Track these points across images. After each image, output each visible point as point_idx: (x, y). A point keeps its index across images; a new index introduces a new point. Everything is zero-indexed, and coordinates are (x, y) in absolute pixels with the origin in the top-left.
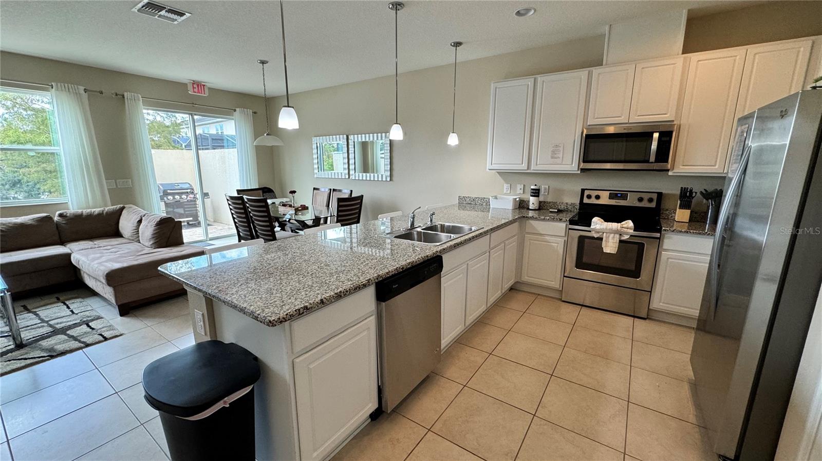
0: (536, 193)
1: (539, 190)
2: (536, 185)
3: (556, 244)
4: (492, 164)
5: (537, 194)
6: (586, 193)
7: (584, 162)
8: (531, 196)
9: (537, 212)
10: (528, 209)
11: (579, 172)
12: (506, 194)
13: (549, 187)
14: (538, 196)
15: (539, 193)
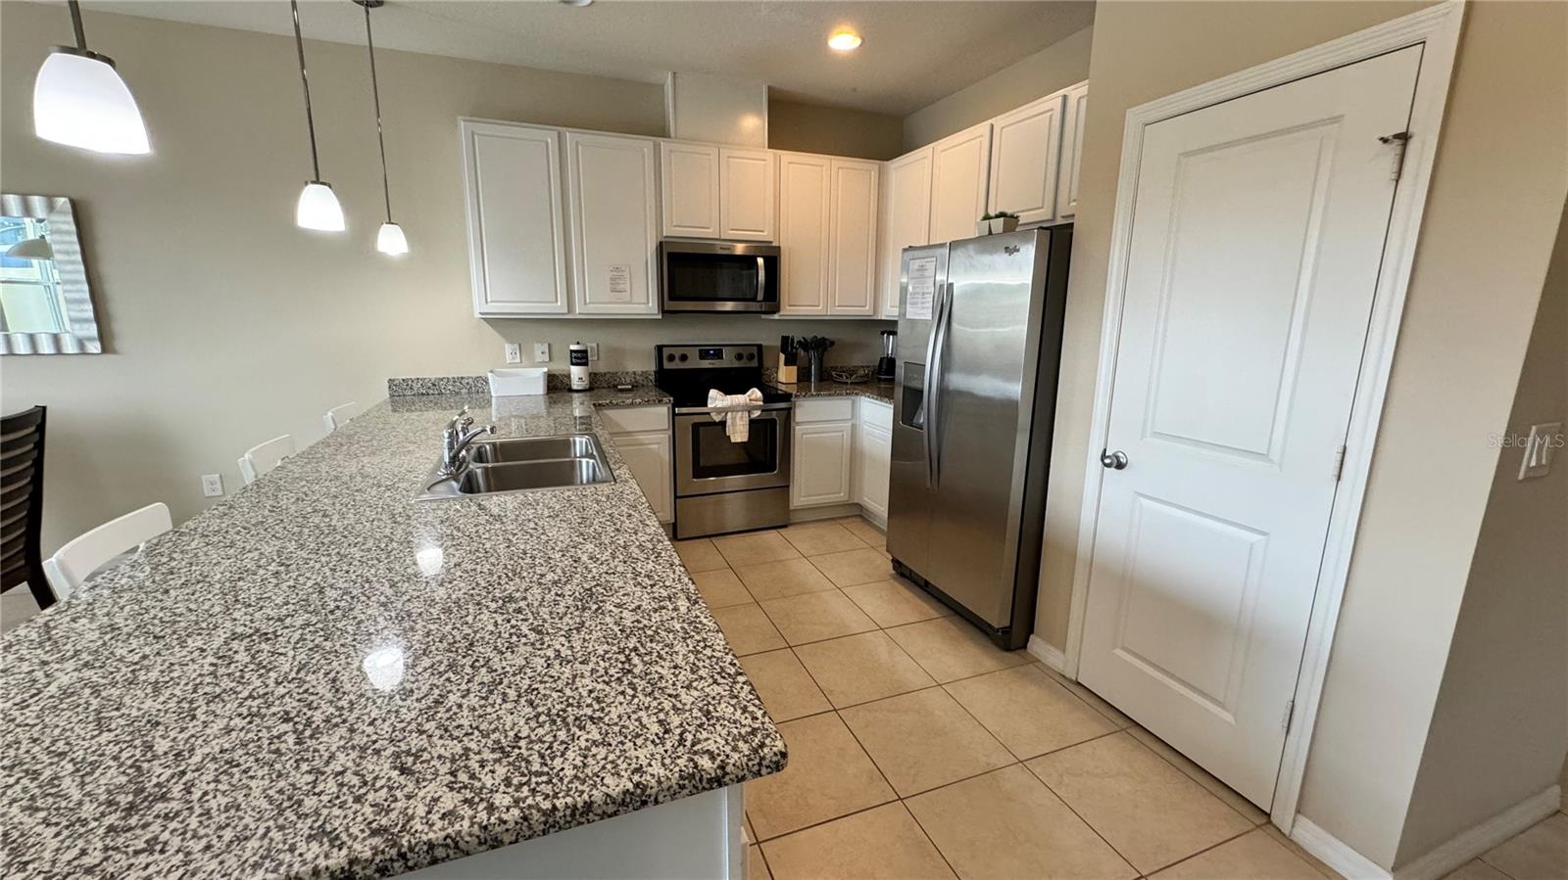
0: (580, 358)
1: (585, 352)
2: (578, 343)
3: (656, 446)
4: (487, 302)
5: (583, 361)
6: (666, 352)
7: (671, 298)
8: (573, 364)
9: (588, 394)
10: (571, 390)
11: (660, 317)
12: (513, 365)
13: (598, 345)
14: (585, 364)
15: (587, 358)
